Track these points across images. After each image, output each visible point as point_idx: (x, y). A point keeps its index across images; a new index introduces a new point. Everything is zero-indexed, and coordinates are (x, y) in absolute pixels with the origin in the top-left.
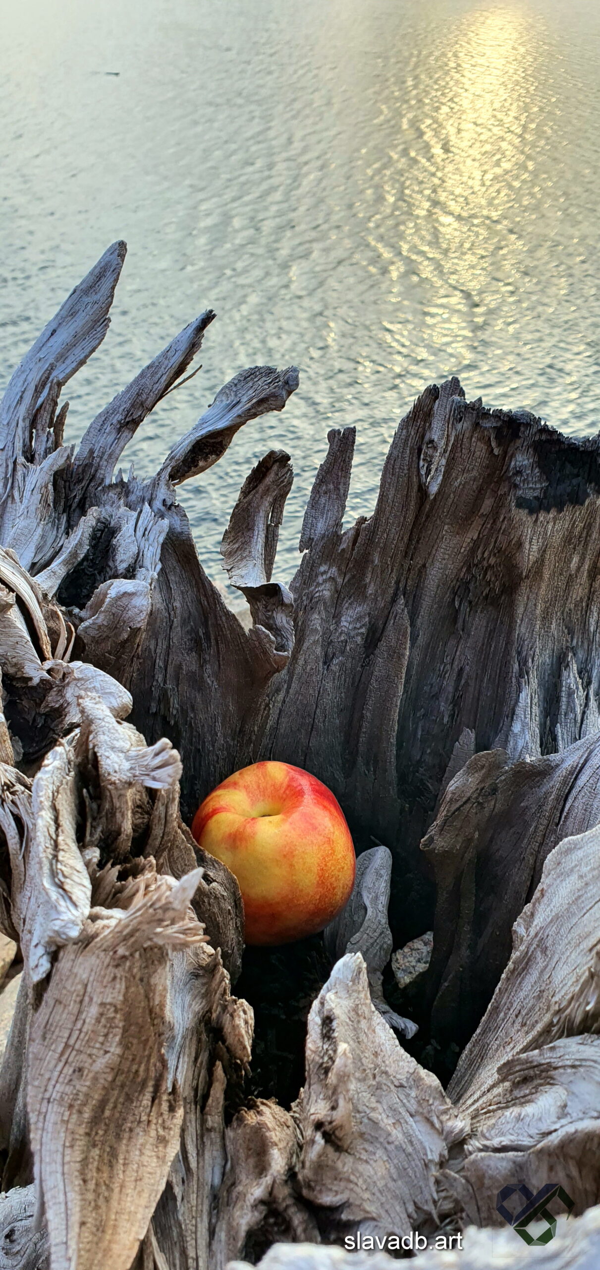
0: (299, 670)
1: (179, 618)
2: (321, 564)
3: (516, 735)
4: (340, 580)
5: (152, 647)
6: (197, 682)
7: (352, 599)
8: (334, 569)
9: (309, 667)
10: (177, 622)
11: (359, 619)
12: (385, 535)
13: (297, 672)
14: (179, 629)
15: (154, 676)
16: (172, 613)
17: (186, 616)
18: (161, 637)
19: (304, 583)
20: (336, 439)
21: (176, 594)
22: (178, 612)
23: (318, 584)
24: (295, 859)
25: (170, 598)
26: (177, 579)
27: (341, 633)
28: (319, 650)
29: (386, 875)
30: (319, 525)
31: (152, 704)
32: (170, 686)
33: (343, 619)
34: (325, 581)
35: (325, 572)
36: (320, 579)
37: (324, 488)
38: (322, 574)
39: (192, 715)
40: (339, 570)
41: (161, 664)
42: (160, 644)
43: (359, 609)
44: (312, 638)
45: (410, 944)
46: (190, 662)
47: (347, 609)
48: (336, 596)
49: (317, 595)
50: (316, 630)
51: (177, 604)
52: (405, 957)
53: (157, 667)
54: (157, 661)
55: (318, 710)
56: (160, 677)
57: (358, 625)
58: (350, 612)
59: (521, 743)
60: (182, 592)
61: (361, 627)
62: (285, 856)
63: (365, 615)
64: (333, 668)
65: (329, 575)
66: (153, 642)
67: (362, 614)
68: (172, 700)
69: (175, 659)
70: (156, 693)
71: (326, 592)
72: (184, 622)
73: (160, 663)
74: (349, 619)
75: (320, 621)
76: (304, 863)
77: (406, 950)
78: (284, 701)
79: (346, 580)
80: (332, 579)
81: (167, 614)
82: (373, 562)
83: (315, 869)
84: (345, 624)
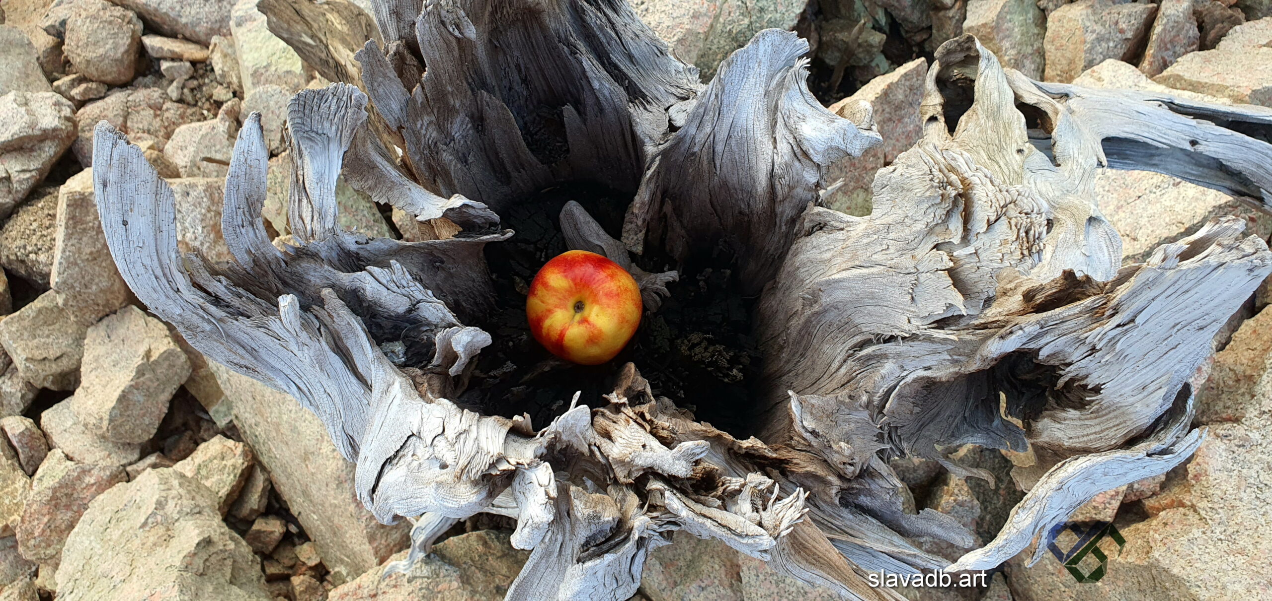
3: (599, 90)
7: (450, 119)
8: (426, 118)
11: (462, 124)
27: (459, 140)
29: (590, 219)
30: (393, 106)
33: (454, 134)
34: (427, 129)
43: (458, 120)
45: (623, 230)
47: (451, 127)
48: (440, 129)
52: (628, 238)
57: (464, 126)
58: (455, 126)
59: (606, 93)
61: (467, 126)
63: (464, 118)
65: (425, 124)
67: (462, 119)
74: (457, 130)
77: (624, 234)
79: (437, 115)
84: (457, 134)
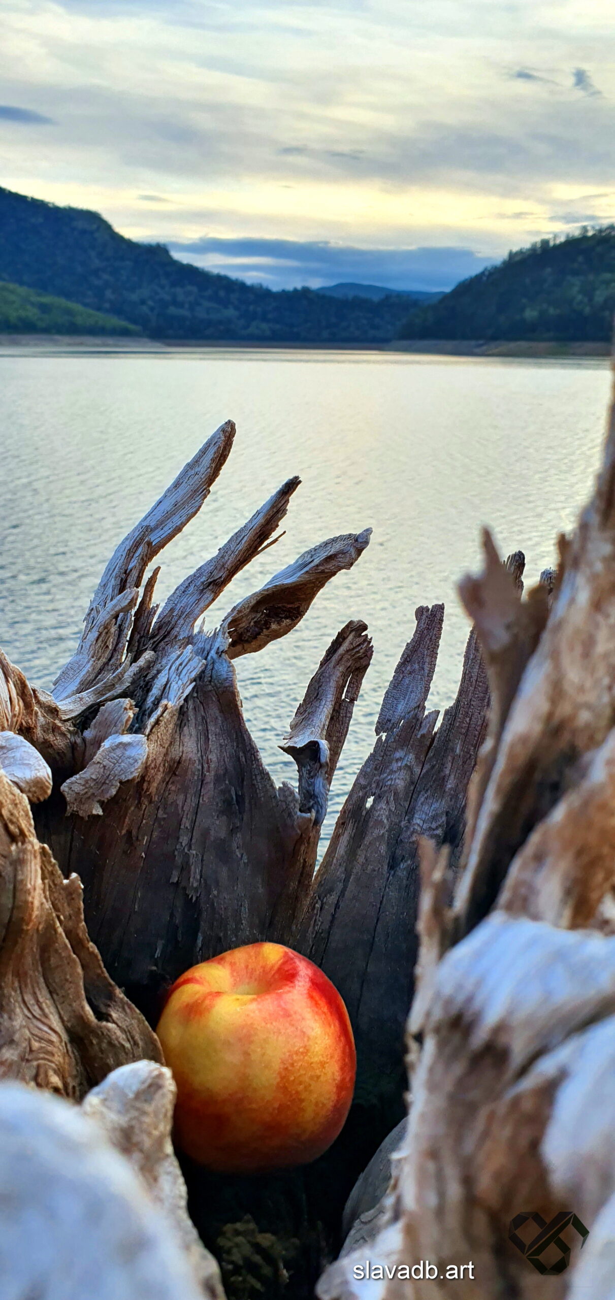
0: (357, 869)
1: (213, 773)
2: (396, 749)
4: (417, 770)
5: (180, 803)
6: (223, 852)
7: (429, 793)
8: (411, 756)
9: (370, 867)
10: (210, 776)
11: (434, 818)
12: (468, 719)
13: (355, 871)
14: (212, 785)
15: (178, 838)
16: (206, 766)
17: (221, 772)
18: (192, 791)
19: (376, 769)
20: (424, 617)
21: (213, 745)
22: (212, 766)
23: (392, 772)
24: (252, 1047)
25: (206, 749)
26: (218, 730)
27: (413, 833)
28: (383, 849)
30: (400, 707)
31: (174, 872)
32: (194, 852)
33: (416, 816)
34: (400, 769)
35: (401, 759)
36: (395, 766)
37: (409, 668)
38: (397, 760)
39: (215, 893)
40: (417, 758)
41: (188, 825)
42: (189, 800)
43: (435, 806)
44: (376, 831)
46: (218, 827)
47: (422, 804)
48: (412, 788)
49: (389, 783)
50: (381, 822)
51: (213, 757)
53: (182, 827)
54: (184, 820)
55: (379, 925)
56: (184, 840)
57: (434, 825)
58: (426, 808)
60: (221, 746)
61: (437, 828)
62: (240, 1040)
63: (442, 813)
64: (399, 873)
65: (405, 762)
66: (182, 797)
67: (440, 812)
68: (193, 867)
69: (204, 821)
70: (179, 860)
71: (400, 781)
72: (218, 779)
73: (186, 823)
74: (424, 816)
75: (387, 813)
76: (263, 1055)
78: (337, 906)
79: (424, 771)
80: (409, 768)
81: (200, 767)
82: (453, 750)
83: (277, 1065)
84: (418, 821)
